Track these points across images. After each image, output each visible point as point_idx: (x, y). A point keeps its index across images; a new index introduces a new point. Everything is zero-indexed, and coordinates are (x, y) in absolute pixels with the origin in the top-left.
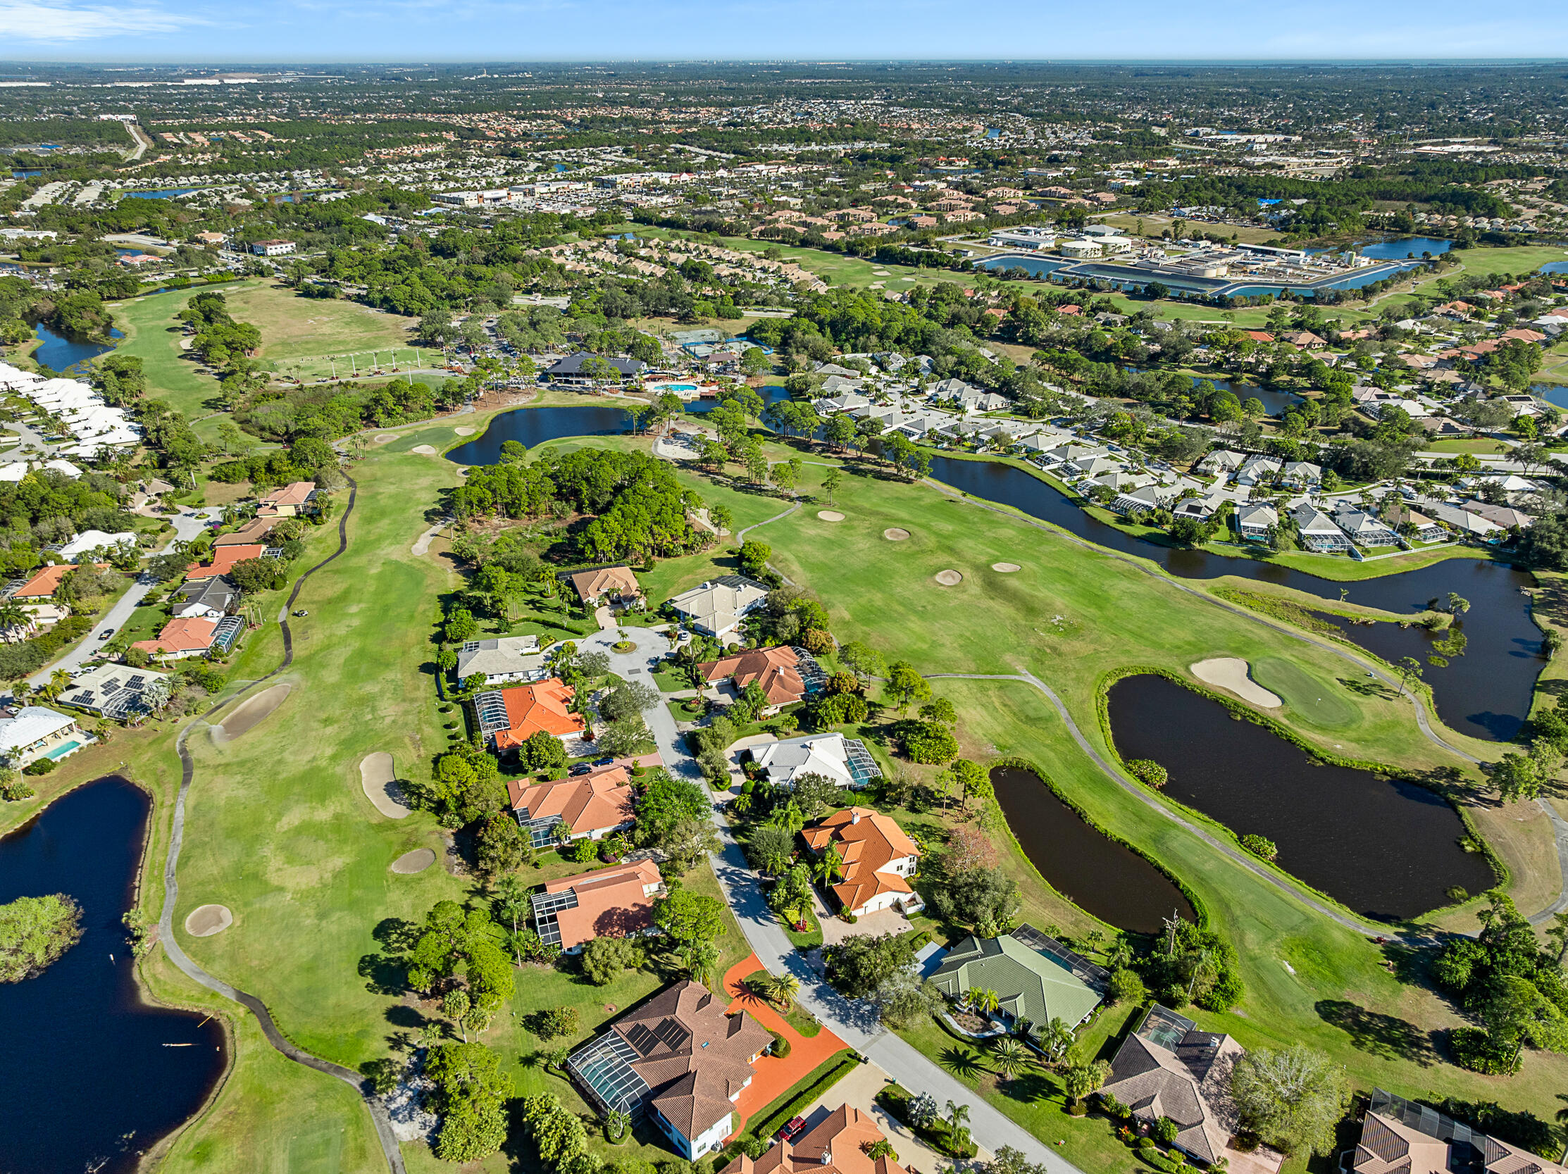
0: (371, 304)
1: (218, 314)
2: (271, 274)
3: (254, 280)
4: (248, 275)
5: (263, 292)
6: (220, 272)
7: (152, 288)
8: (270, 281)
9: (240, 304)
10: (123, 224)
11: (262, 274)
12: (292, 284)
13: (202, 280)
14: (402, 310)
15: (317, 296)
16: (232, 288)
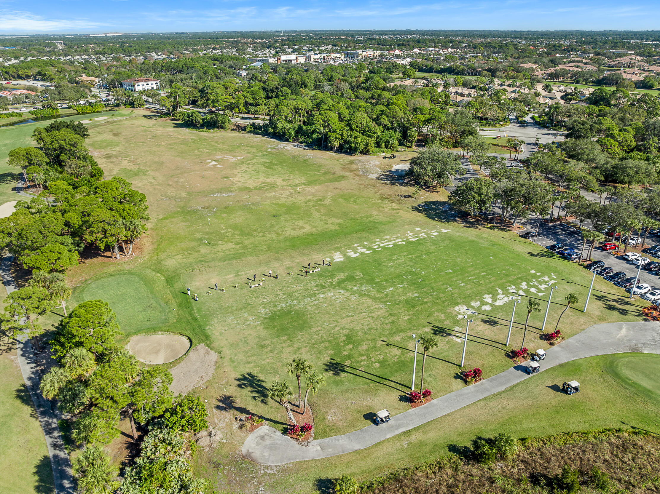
0: (281, 136)
1: (73, 154)
2: (140, 105)
3: (125, 111)
4: (117, 105)
5: (136, 122)
6: (90, 104)
7: (16, 119)
8: (141, 112)
9: (107, 136)
10: (20, 73)
11: (132, 104)
12: (168, 114)
13: (72, 111)
14: (337, 144)
15: (202, 126)
16: (101, 119)
